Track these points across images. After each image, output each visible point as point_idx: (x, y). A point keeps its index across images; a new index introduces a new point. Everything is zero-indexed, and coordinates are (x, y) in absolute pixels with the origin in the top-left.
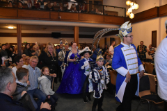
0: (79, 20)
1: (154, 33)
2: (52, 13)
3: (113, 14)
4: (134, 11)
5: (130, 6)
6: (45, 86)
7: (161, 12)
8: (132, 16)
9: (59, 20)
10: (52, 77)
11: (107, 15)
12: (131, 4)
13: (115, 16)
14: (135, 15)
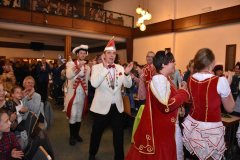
0: (73, 27)
2: (35, 15)
3: (118, 23)
4: (146, 21)
5: (140, 15)
7: (177, 27)
8: (143, 28)
9: (44, 25)
11: (110, 23)
12: (143, 12)
13: (120, 26)
14: (147, 26)
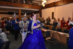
0: (21, 7)
1: (53, 13)
3: (36, 4)
4: (45, 3)
5: (43, 1)
6: (4, 37)
7: (56, 5)
8: (44, 6)
10: (7, 33)
11: (34, 5)
13: (37, 5)
14: (45, 5)
